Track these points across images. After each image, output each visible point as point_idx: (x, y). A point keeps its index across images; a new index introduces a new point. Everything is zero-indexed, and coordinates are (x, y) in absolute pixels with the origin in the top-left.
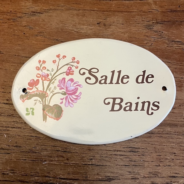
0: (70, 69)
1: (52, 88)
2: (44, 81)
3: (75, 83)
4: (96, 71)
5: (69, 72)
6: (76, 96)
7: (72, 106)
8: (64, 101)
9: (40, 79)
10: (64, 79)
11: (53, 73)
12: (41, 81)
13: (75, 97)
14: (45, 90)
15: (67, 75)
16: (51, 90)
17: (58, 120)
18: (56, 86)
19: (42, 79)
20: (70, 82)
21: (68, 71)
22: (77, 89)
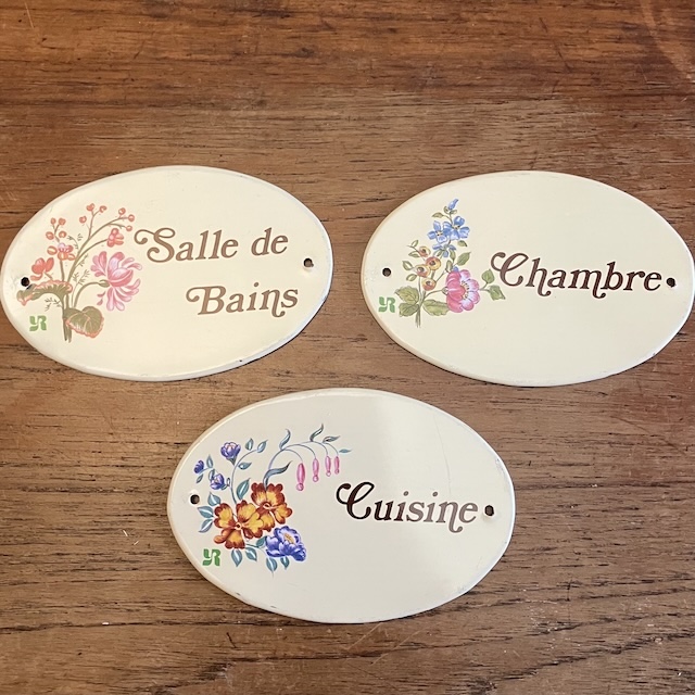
0: (115, 233)
1: (81, 275)
2: (64, 262)
3: (126, 262)
4: (170, 233)
5: (115, 239)
6: (129, 287)
7: (122, 308)
8: (105, 298)
9: (55, 257)
10: (104, 254)
11: (80, 244)
12: (57, 261)
13: (127, 290)
14: (66, 280)
15: (110, 245)
16: (78, 279)
17: (94, 337)
18: (89, 269)
19: (59, 257)
20: (115, 260)
21: (112, 237)
22: (130, 274)
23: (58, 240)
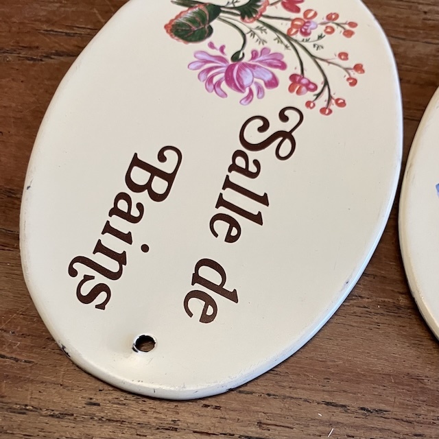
0: (310, 86)
2: (290, 23)
3: (260, 89)
5: (297, 82)
6: (219, 83)
8: (217, 53)
9: (300, 15)
10: (283, 66)
11: (309, 46)
12: (293, 15)
14: (262, 19)
16: (258, 32)
18: (266, 45)
19: (297, 19)
20: (268, 77)
21: (304, 81)
22: (240, 88)
23: (322, 24)
